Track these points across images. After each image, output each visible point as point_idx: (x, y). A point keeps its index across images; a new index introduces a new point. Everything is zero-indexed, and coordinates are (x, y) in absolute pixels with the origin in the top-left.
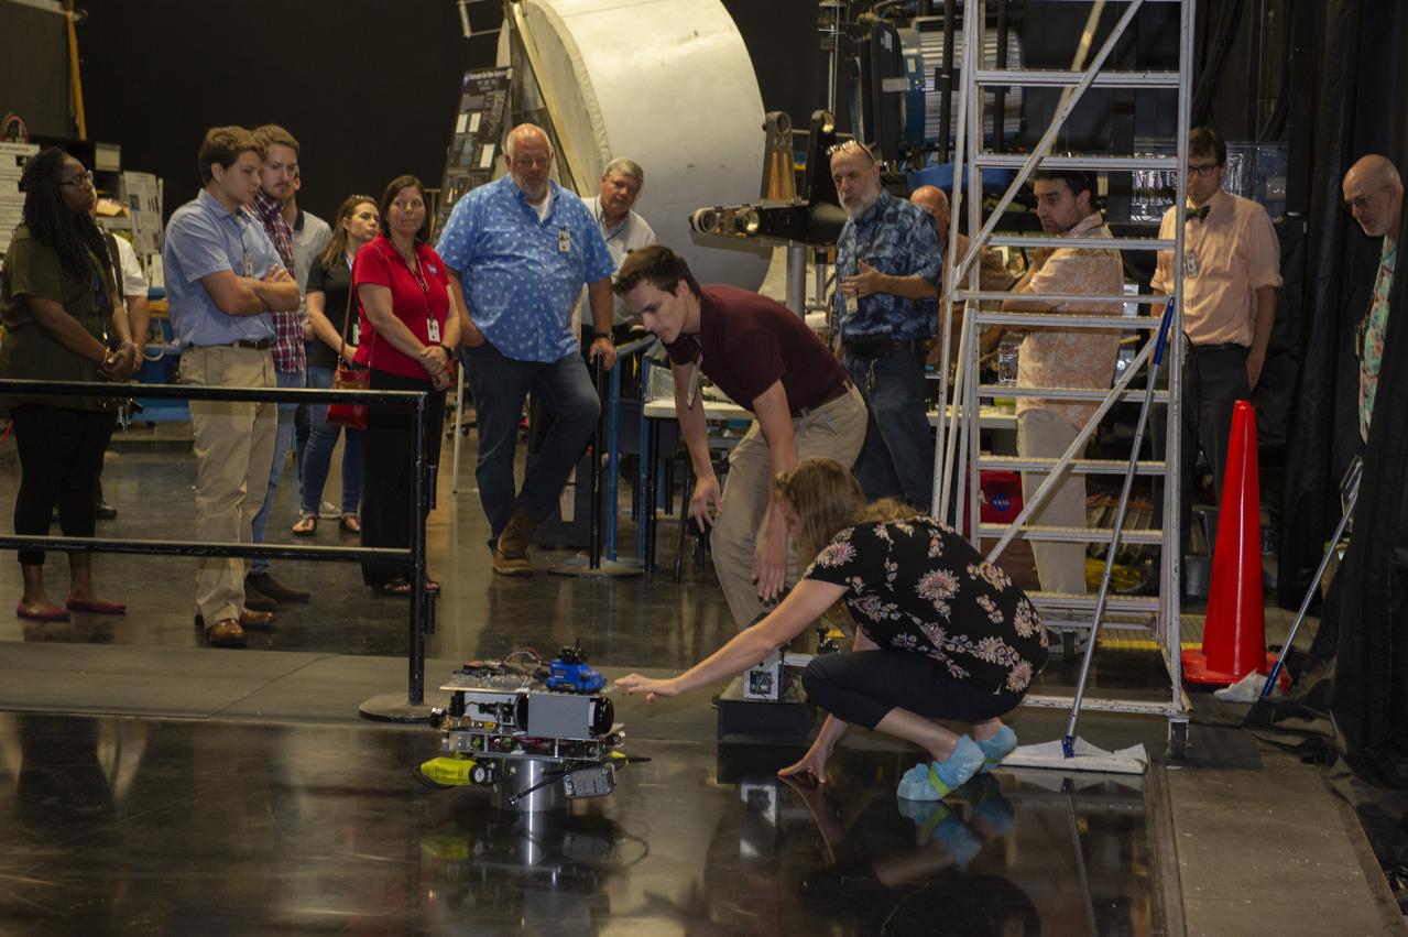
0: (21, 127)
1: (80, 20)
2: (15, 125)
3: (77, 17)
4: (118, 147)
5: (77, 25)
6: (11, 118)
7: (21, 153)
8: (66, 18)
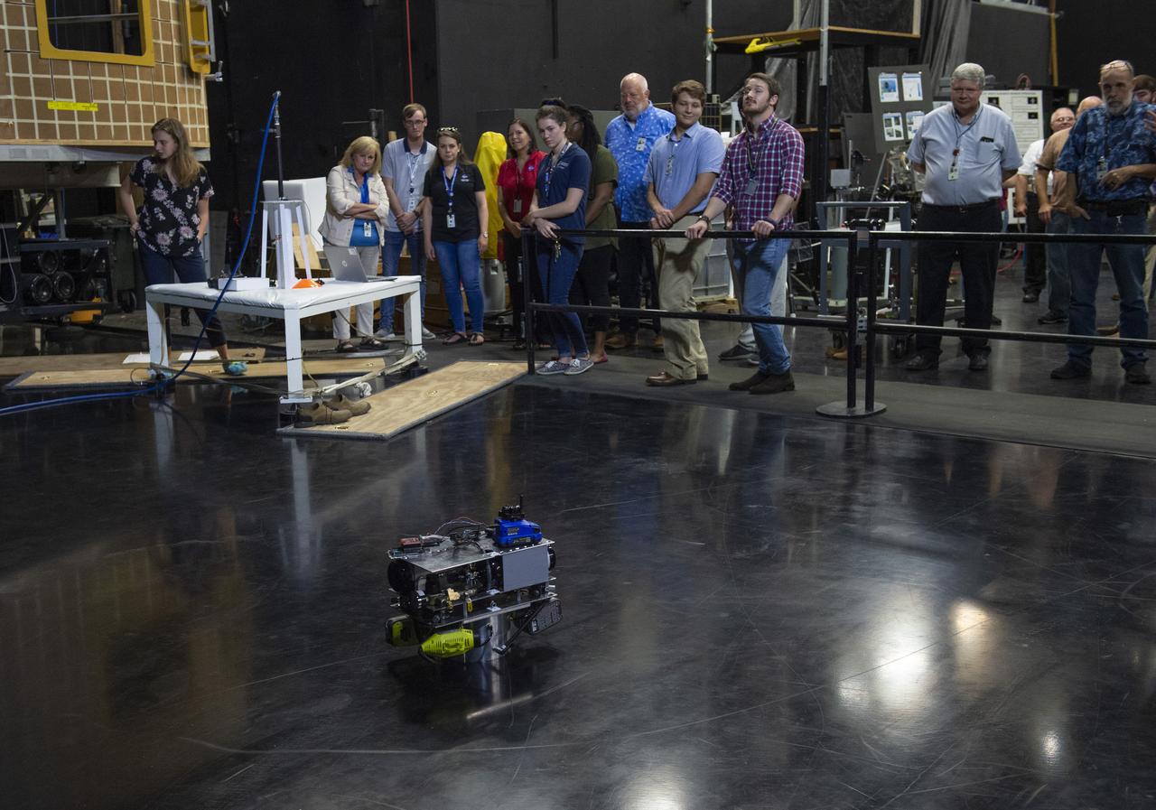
0: (1028, 81)
1: (1060, 17)
2: (1024, 80)
3: (1057, 16)
4: (1077, 90)
5: (1057, 20)
6: (1022, 76)
7: (1030, 96)
8: (1049, 17)
